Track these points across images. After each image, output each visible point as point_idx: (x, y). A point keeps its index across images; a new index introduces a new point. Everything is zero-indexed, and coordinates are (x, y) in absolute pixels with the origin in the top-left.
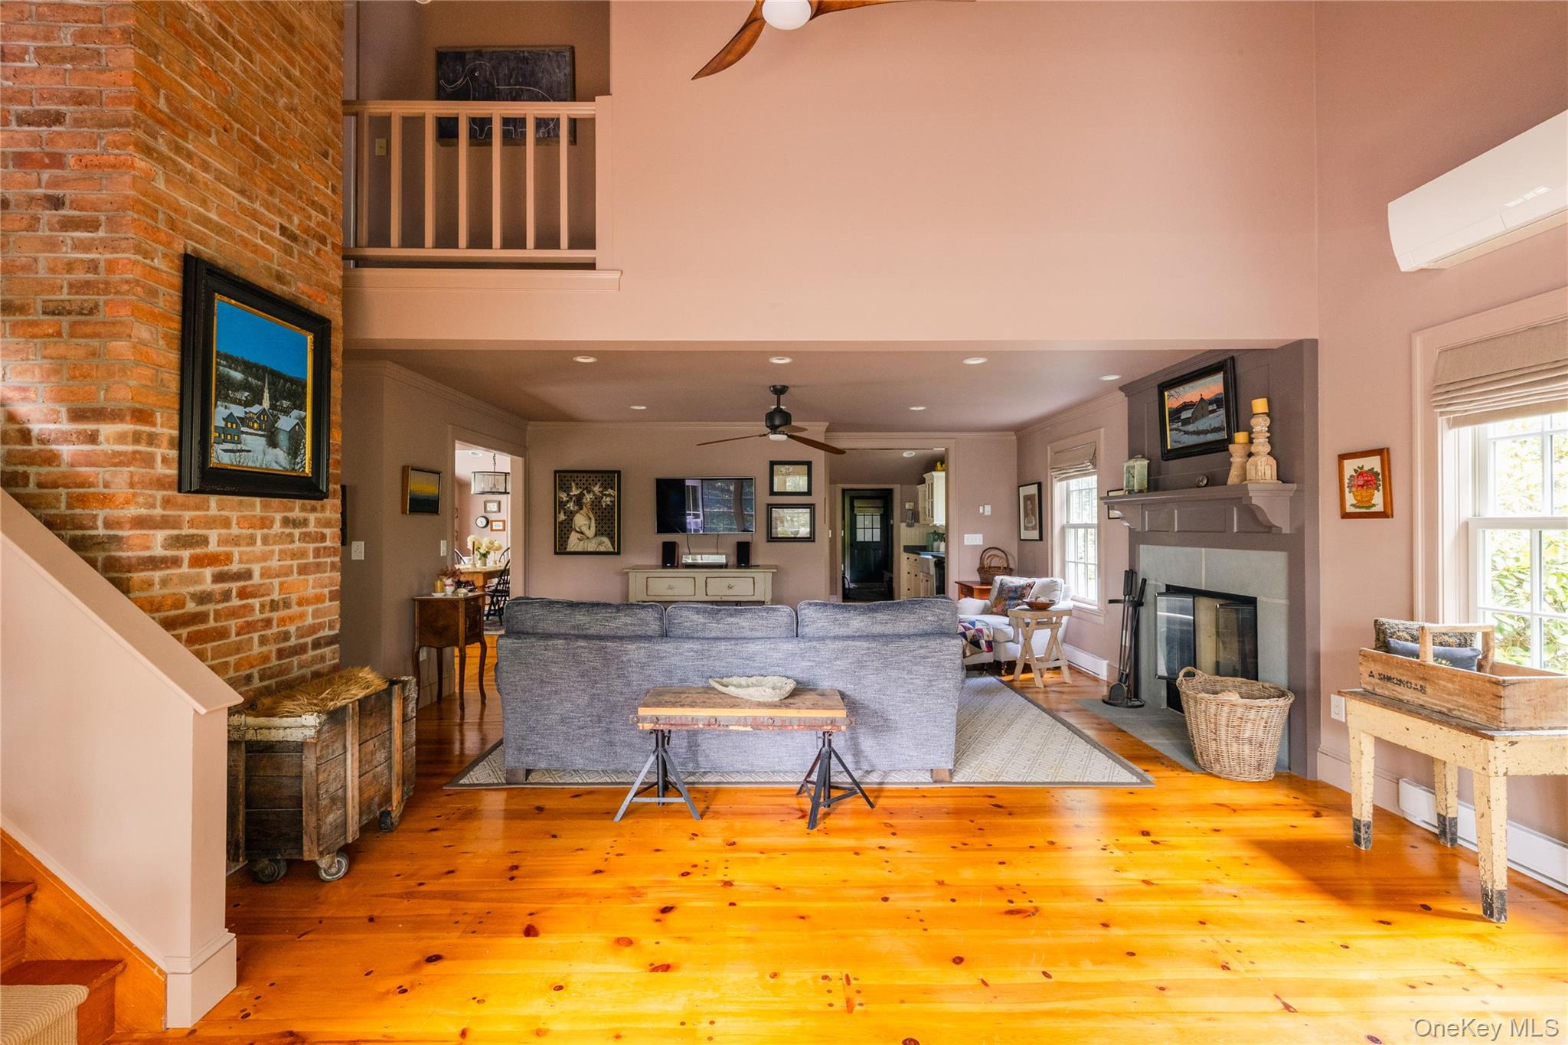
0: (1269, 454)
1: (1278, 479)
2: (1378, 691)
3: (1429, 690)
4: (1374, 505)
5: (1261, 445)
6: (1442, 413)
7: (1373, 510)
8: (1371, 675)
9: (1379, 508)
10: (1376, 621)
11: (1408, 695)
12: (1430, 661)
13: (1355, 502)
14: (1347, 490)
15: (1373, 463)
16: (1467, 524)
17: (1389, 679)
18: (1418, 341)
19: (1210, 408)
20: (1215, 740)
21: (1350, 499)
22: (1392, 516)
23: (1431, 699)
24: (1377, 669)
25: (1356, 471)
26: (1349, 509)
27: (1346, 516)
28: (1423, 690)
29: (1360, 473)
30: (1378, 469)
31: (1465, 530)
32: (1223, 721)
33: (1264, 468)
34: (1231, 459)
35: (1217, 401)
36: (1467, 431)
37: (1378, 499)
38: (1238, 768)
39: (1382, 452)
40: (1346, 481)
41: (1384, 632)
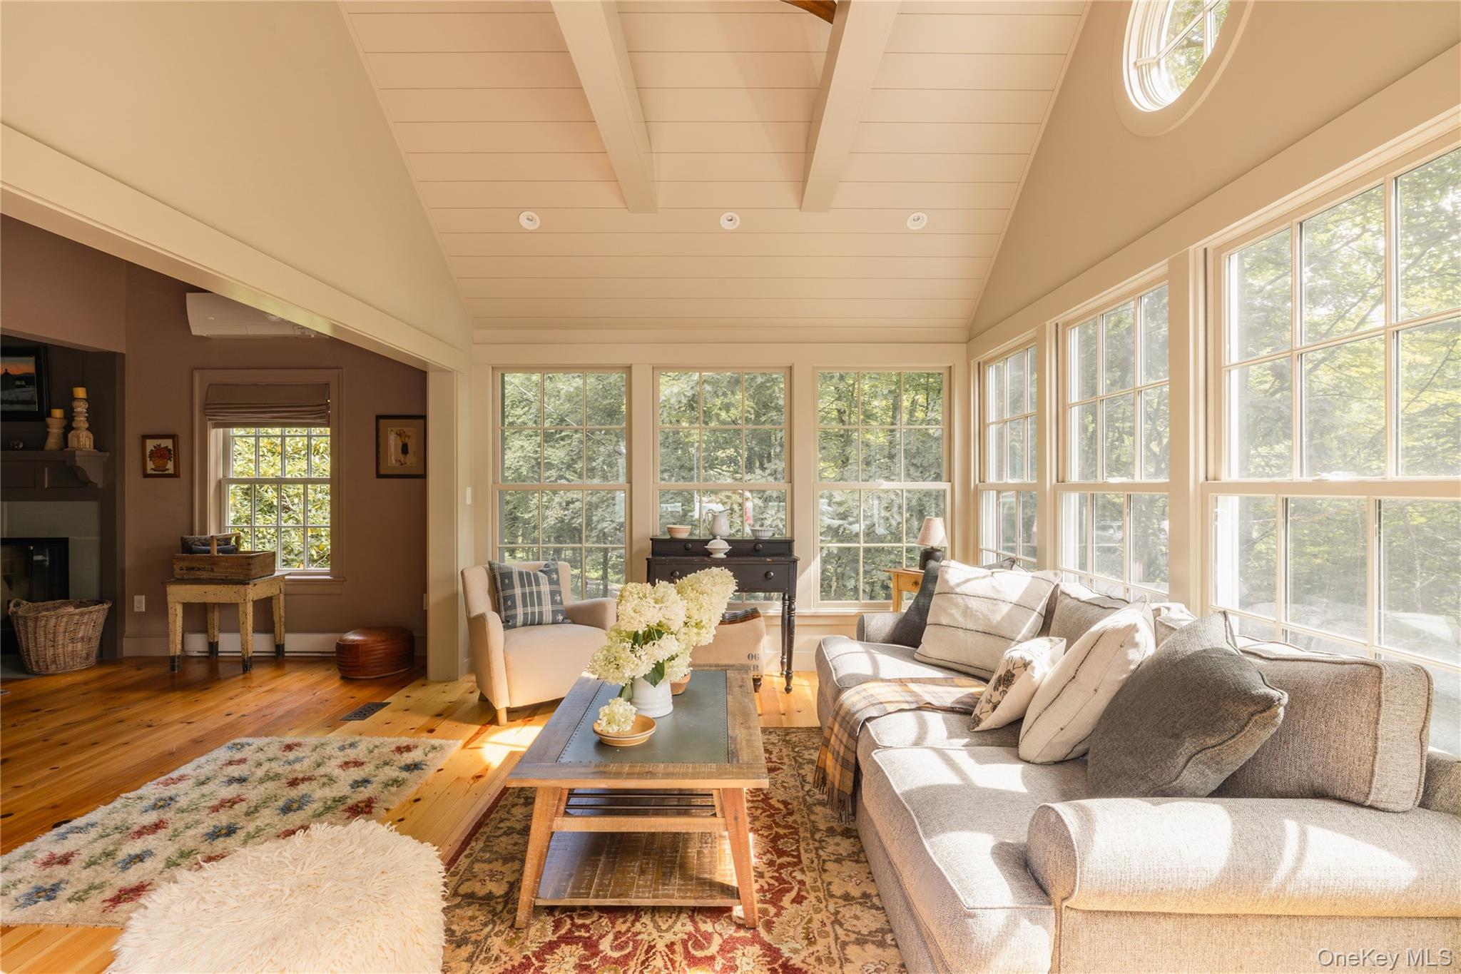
0: (87, 429)
1: (95, 448)
2: (185, 577)
3: (215, 570)
4: (168, 470)
5: (81, 421)
6: (210, 420)
7: (166, 472)
8: (181, 569)
9: (171, 471)
10: (182, 538)
11: (204, 575)
12: (216, 554)
13: (153, 467)
14: (148, 459)
15: (168, 443)
16: (220, 481)
17: (193, 569)
18: (197, 376)
19: (18, 383)
20: (53, 646)
21: (150, 465)
22: (179, 477)
23: (218, 574)
24: (184, 564)
25: (155, 447)
26: (149, 472)
27: (146, 476)
28: (212, 570)
29: (158, 448)
30: (171, 447)
31: (219, 484)
32: (61, 629)
33: (83, 439)
34: (49, 430)
35: (27, 379)
36: (221, 431)
37: (170, 466)
38: (71, 663)
39: (173, 437)
40: (148, 453)
41: (187, 543)
